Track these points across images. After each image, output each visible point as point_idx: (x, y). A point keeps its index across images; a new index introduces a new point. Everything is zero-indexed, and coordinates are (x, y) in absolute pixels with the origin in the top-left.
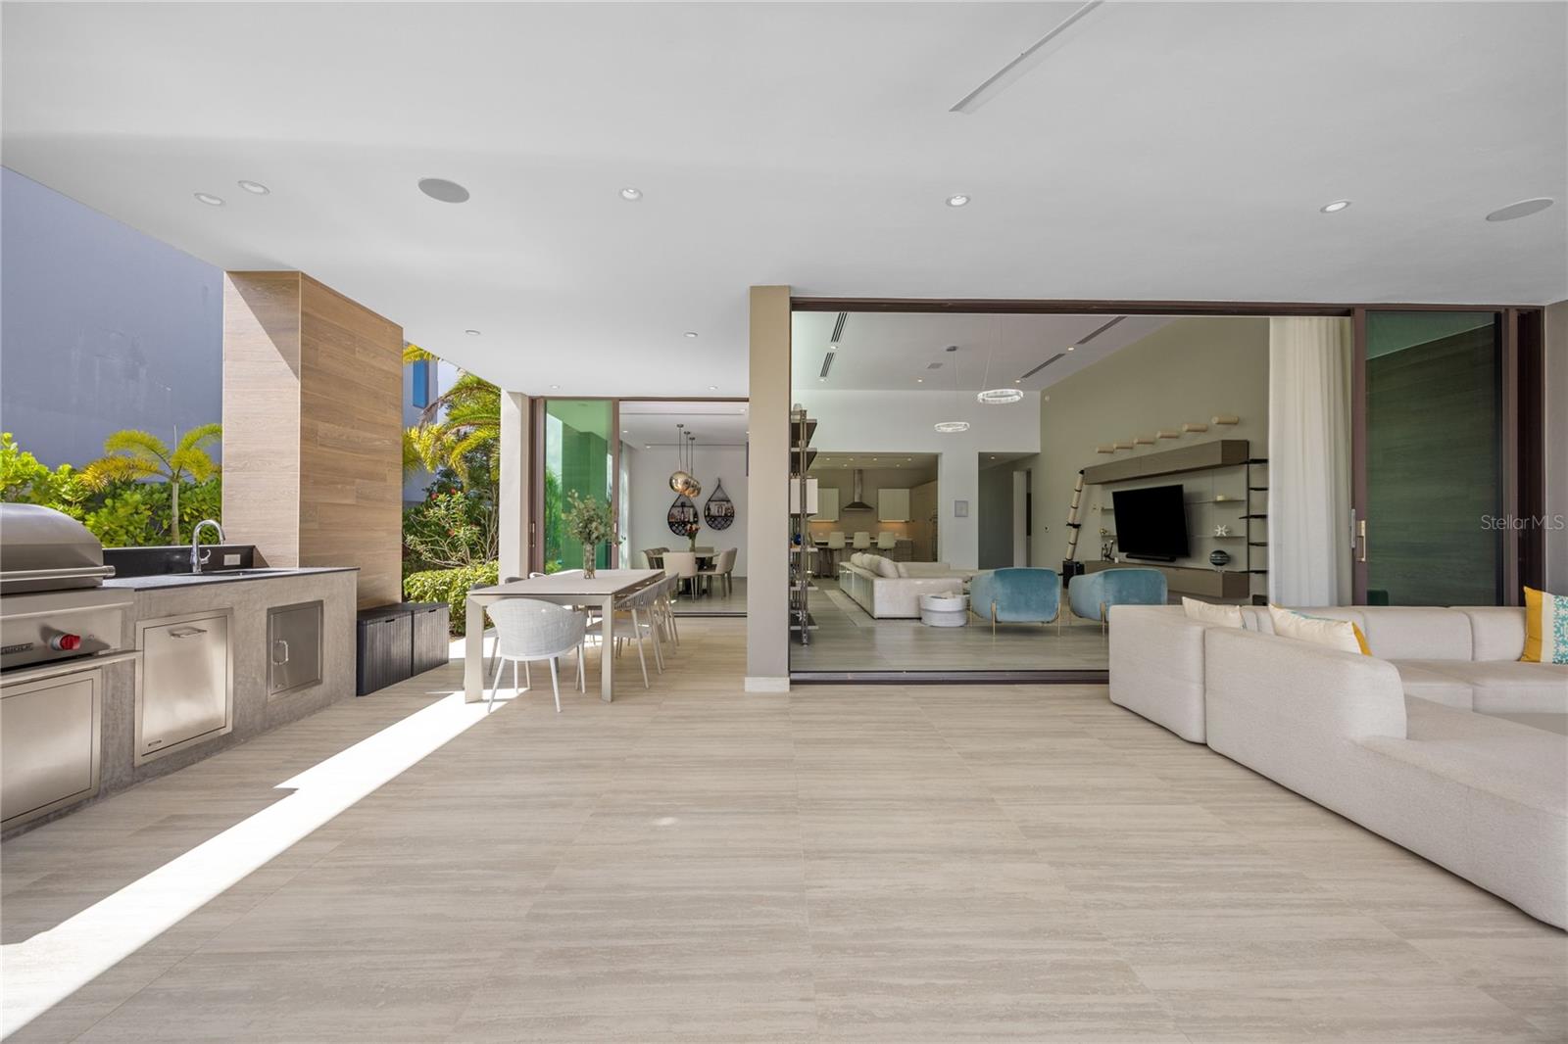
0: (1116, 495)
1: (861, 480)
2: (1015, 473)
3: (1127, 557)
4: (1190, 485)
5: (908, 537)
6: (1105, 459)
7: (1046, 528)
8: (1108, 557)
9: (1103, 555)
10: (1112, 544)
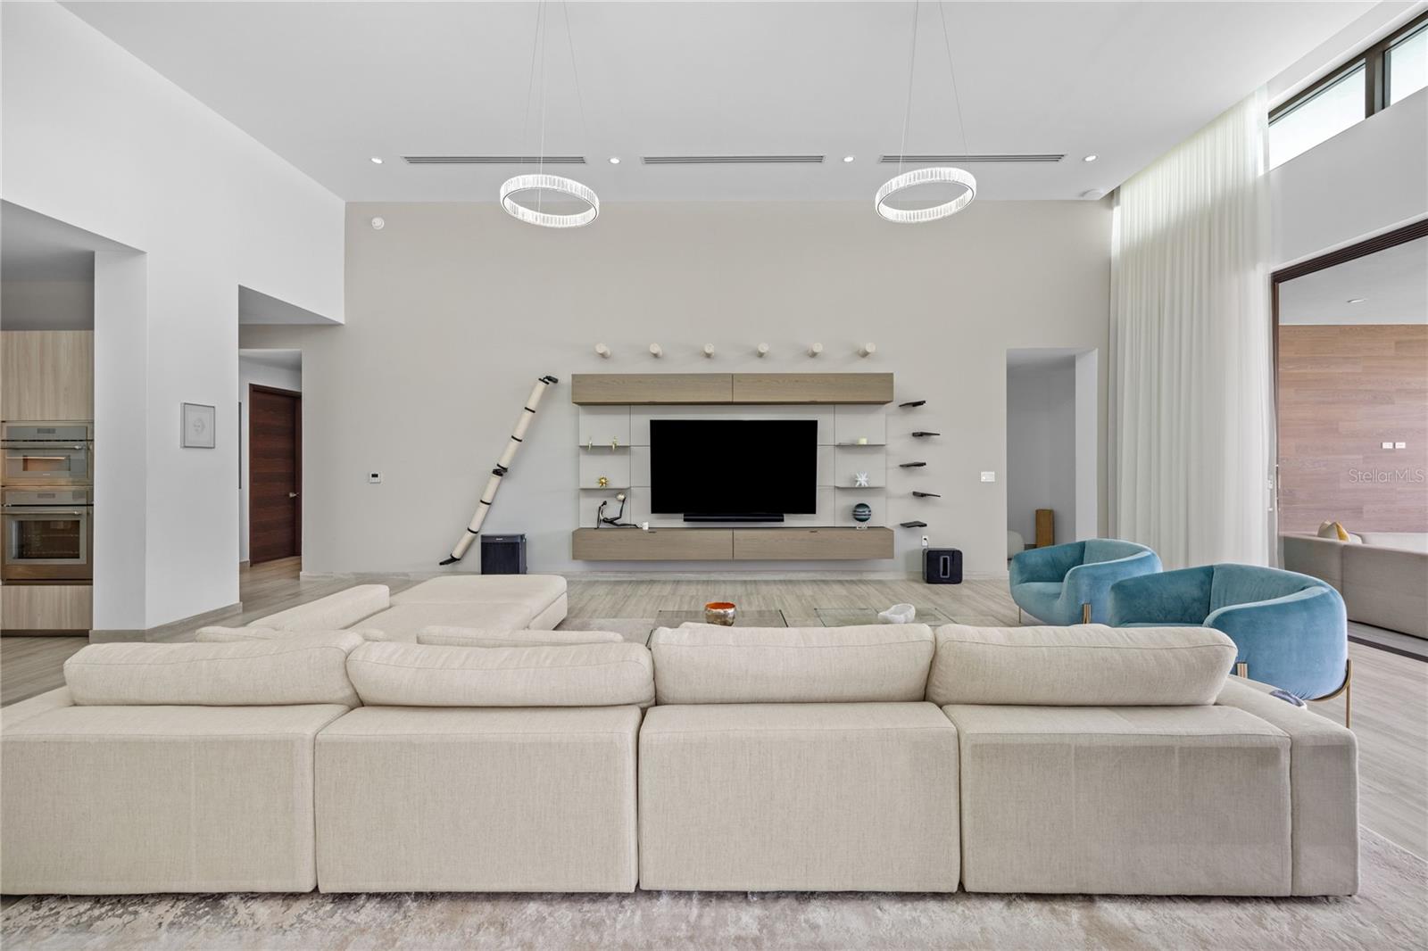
0: (656, 426)
3: (685, 520)
7: (375, 476)
8: (611, 522)
9: (600, 519)
10: (624, 500)
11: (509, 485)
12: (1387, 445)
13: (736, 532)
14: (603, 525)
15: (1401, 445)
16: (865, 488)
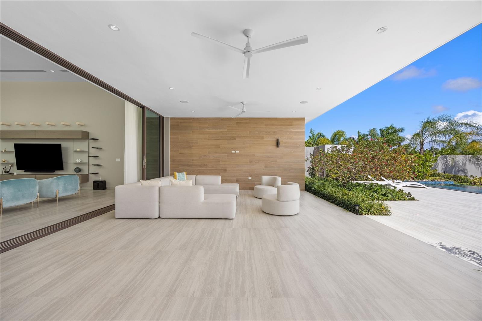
0: (15, 145)
3: (25, 172)
4: (64, 144)
6: (5, 128)
8: (7, 172)
9: (4, 172)
10: (11, 166)
12: (234, 152)
13: (36, 175)
15: (237, 152)
16: (78, 163)
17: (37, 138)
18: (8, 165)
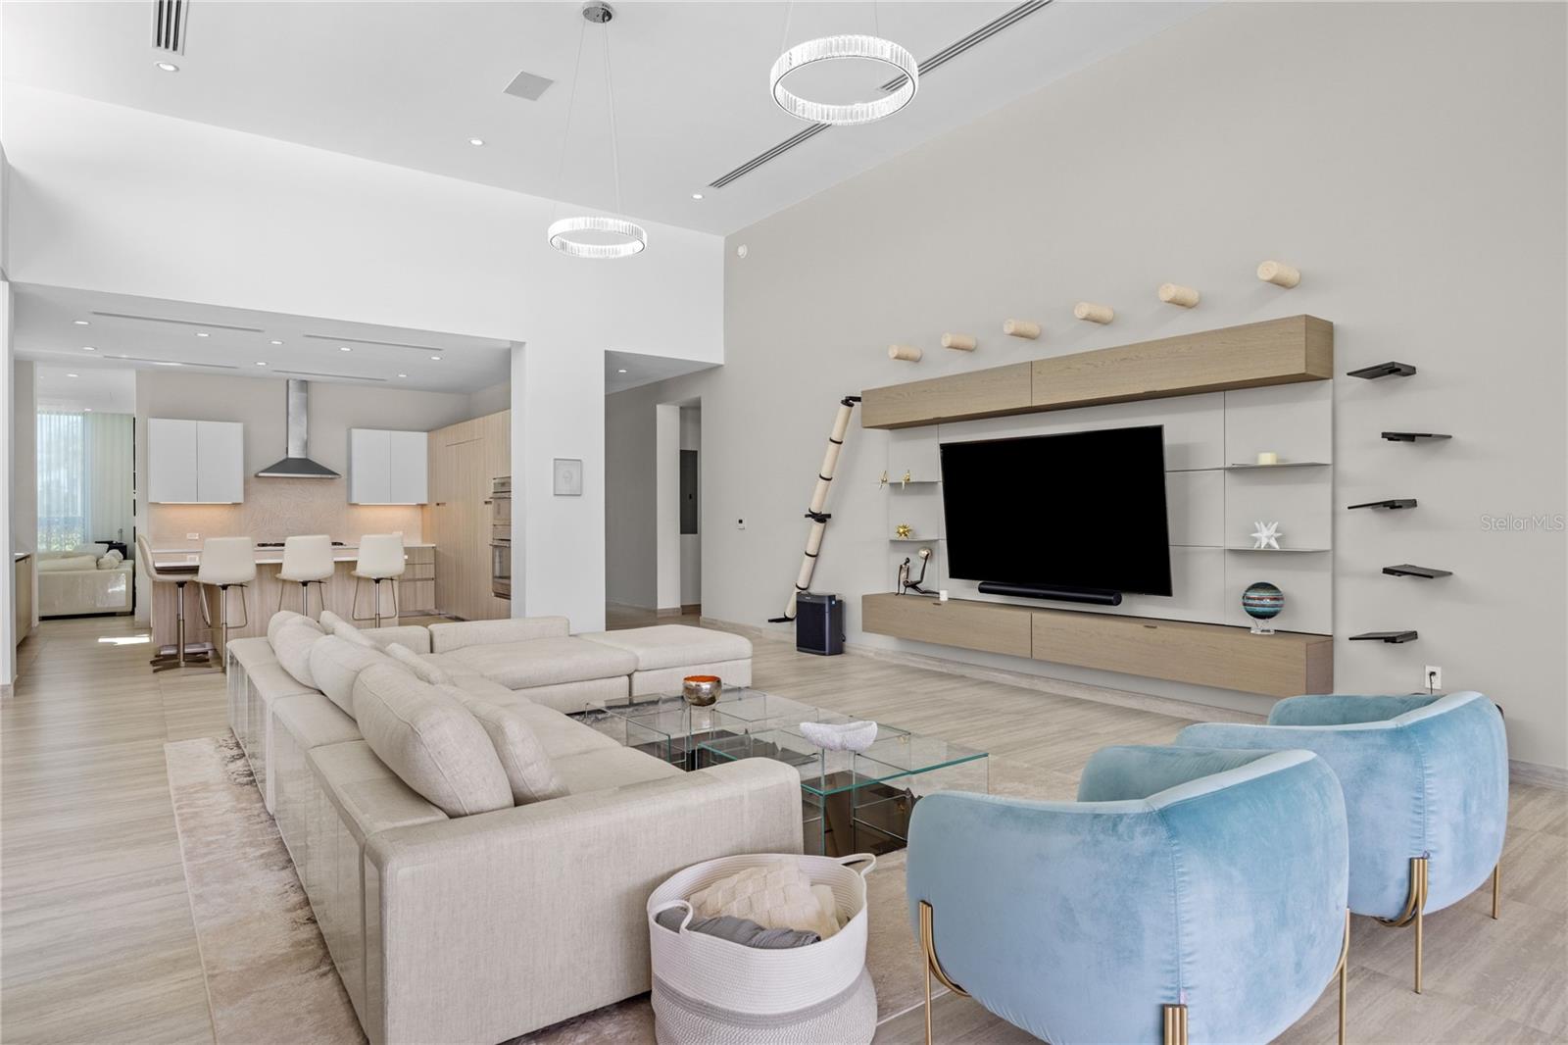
0: (950, 453)
1: (307, 406)
2: (658, 406)
3: (982, 590)
4: (1180, 429)
5: (424, 540)
6: (905, 375)
7: (741, 521)
8: (914, 586)
9: (901, 582)
10: (926, 558)
11: (836, 531)
13: (1037, 615)
14: (910, 591)
16: (1268, 553)
17: (1036, 403)
18: (917, 552)
